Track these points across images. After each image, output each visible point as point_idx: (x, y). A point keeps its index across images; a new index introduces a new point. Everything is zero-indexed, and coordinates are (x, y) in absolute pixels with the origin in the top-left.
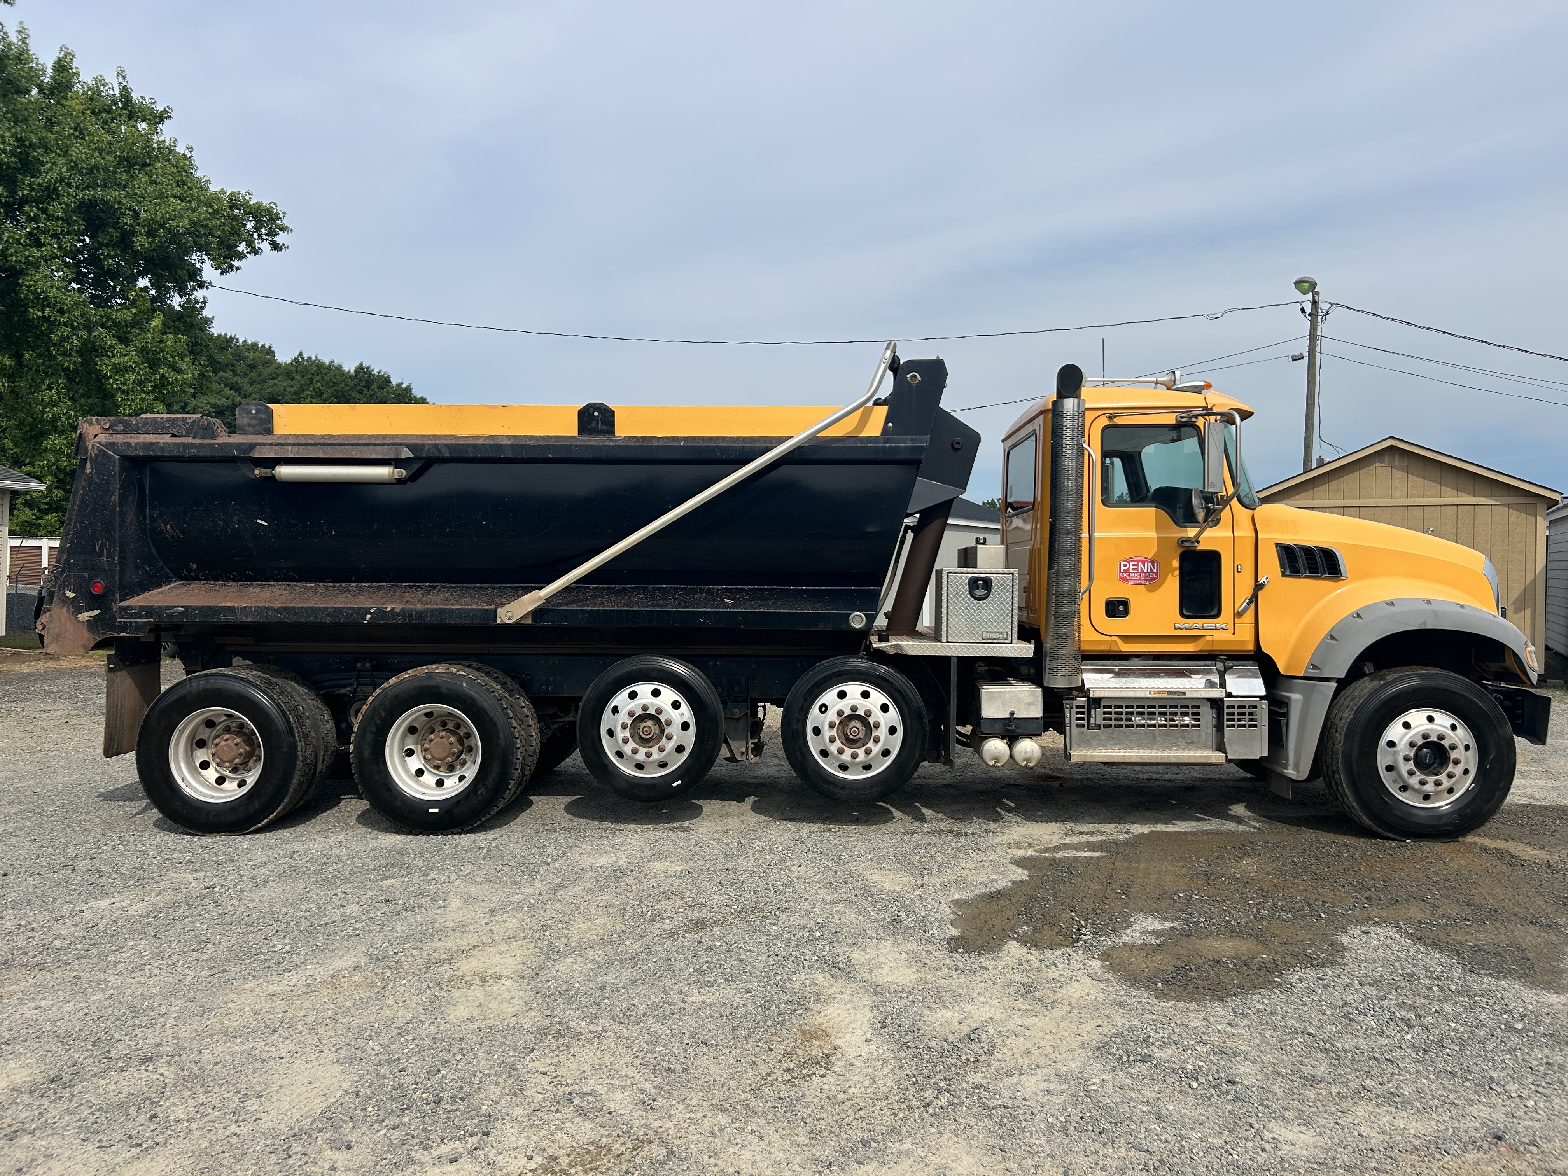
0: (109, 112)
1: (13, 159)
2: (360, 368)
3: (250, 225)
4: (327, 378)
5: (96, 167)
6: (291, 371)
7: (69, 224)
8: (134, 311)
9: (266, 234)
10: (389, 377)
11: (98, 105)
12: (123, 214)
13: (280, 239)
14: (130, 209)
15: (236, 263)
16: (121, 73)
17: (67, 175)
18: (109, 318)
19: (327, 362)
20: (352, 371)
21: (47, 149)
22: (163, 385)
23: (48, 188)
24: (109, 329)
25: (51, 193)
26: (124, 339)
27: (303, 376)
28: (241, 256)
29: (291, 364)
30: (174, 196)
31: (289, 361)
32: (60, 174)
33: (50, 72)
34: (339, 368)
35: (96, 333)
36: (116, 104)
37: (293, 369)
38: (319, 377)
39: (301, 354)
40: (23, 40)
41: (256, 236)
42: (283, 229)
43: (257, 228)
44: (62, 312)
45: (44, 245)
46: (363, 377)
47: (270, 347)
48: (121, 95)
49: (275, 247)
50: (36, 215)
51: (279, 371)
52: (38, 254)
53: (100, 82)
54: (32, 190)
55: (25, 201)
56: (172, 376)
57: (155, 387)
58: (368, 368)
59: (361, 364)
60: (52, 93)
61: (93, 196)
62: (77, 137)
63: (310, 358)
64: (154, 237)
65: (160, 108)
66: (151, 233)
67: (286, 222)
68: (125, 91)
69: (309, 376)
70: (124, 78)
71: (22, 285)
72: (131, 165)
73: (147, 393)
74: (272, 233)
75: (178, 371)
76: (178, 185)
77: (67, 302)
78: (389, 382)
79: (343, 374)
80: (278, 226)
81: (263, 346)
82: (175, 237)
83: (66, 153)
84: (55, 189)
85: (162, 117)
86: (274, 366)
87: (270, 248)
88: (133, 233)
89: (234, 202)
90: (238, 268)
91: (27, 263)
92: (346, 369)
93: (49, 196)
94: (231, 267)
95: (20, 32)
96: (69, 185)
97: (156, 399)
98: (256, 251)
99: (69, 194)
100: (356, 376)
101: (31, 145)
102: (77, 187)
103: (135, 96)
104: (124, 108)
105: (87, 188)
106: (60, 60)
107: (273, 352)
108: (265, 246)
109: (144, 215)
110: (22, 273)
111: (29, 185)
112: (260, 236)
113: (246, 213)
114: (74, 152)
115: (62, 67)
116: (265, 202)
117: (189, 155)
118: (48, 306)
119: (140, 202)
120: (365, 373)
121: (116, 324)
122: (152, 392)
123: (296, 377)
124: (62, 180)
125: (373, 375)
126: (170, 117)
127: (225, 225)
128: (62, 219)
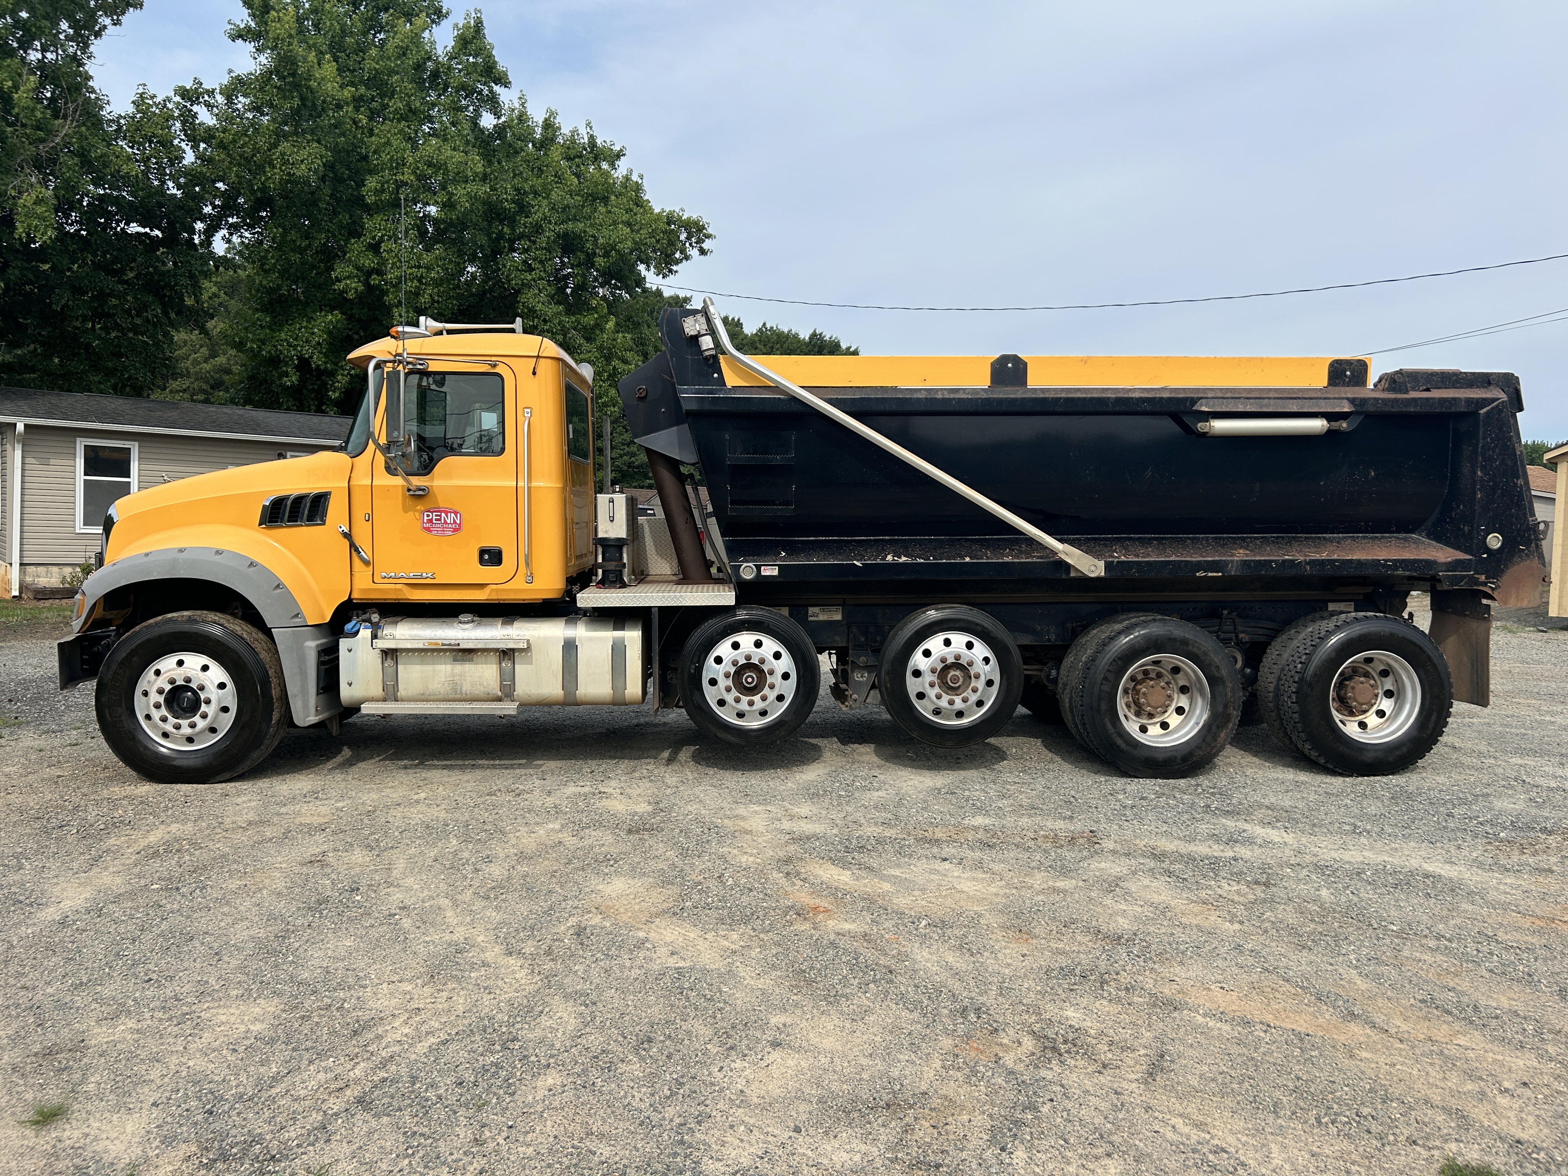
0: (580, 157)
1: (513, 205)
2: (814, 335)
3: (683, 237)
4: (785, 346)
5: (568, 206)
6: (755, 342)
7: (550, 252)
8: (596, 316)
9: (696, 243)
10: (839, 342)
11: (572, 153)
12: (587, 240)
13: (706, 245)
14: (592, 236)
15: (674, 268)
16: (589, 125)
17: (549, 215)
18: (579, 323)
19: (786, 331)
20: (807, 338)
21: (536, 193)
22: (615, 375)
23: (536, 224)
24: (579, 331)
25: (538, 229)
26: (588, 339)
27: (765, 345)
28: (678, 262)
29: (756, 334)
30: (623, 222)
31: (755, 332)
32: (544, 214)
33: (539, 130)
34: (796, 336)
35: (570, 335)
36: (586, 150)
37: (757, 339)
38: (779, 345)
39: (764, 324)
40: (523, 105)
41: (687, 245)
42: (708, 236)
43: (688, 238)
44: (545, 321)
45: (534, 269)
46: (816, 343)
47: (739, 320)
48: (590, 142)
49: (703, 252)
50: (529, 247)
51: (744, 342)
52: (529, 277)
53: (574, 132)
54: (526, 227)
55: (521, 237)
56: (621, 367)
57: (610, 375)
58: (820, 335)
59: (815, 331)
60: (542, 146)
61: (566, 229)
62: (557, 182)
63: (772, 328)
64: (608, 257)
65: (617, 148)
66: (606, 255)
67: (710, 231)
68: (592, 138)
69: (770, 345)
70: (591, 128)
71: (519, 302)
72: (594, 200)
73: (604, 381)
74: (700, 241)
75: (625, 362)
76: (627, 213)
77: (549, 314)
78: (839, 346)
79: (799, 341)
80: (704, 235)
81: (733, 319)
82: (621, 255)
83: (547, 197)
84: (541, 226)
85: (619, 155)
86: (741, 337)
87: (698, 253)
88: (594, 254)
89: (670, 219)
90: (676, 272)
91: (523, 284)
92: (802, 336)
93: (537, 232)
94: (671, 271)
95: (520, 98)
96: (550, 222)
97: (610, 385)
98: (687, 258)
99: (549, 229)
100: (810, 342)
101: (525, 192)
102: (556, 224)
103: (599, 141)
104: (591, 152)
105: (562, 223)
106: (546, 120)
107: (742, 324)
108: (694, 252)
109: (601, 241)
110: (518, 292)
111: (524, 224)
112: (691, 244)
113: (679, 227)
114: (554, 195)
115: (548, 125)
116: (695, 217)
117: (640, 182)
118: (537, 317)
119: (599, 230)
120: (818, 339)
121: (585, 327)
122: (608, 379)
123: (759, 346)
124: (545, 219)
125: (826, 341)
126: (624, 155)
127: (663, 239)
128: (545, 248)
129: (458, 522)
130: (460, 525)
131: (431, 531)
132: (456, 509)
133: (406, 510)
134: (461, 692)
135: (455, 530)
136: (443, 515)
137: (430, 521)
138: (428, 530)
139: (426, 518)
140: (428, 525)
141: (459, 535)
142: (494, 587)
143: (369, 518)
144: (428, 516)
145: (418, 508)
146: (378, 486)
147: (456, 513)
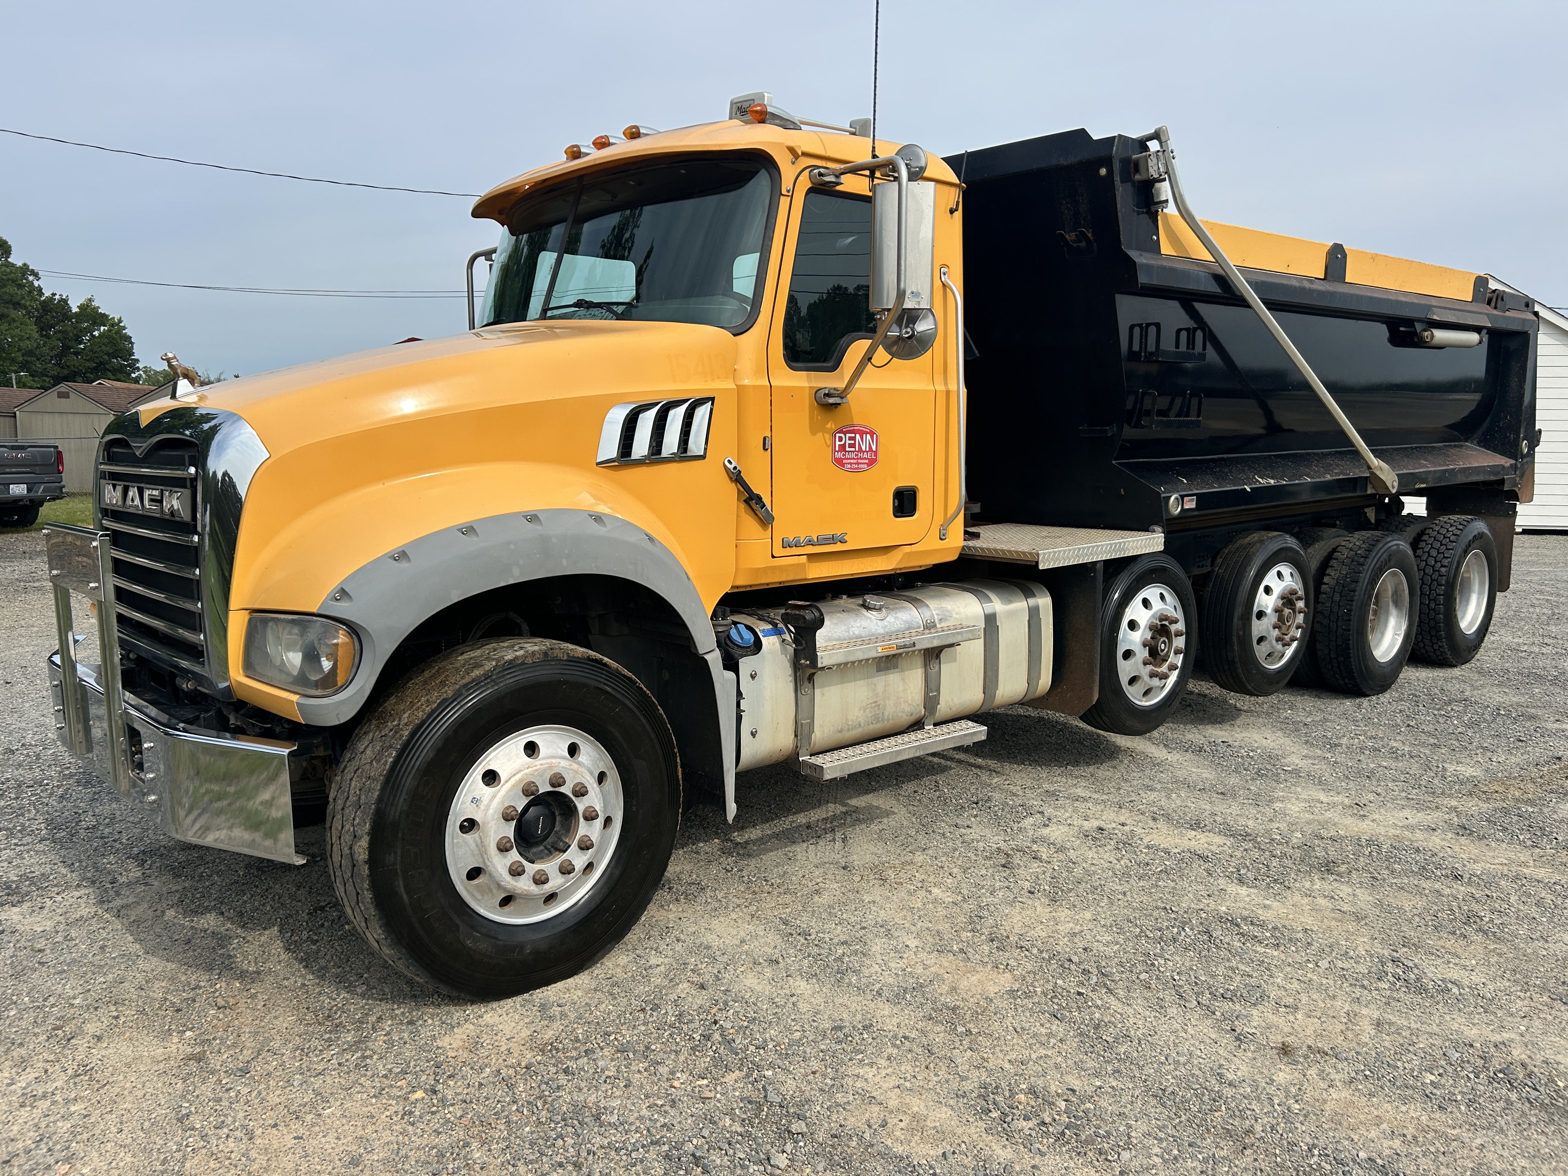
129: (874, 449)
130: (876, 453)
131: (843, 465)
132: (874, 427)
133: (814, 432)
134: (883, 720)
135: (872, 462)
136: (858, 436)
137: (842, 448)
138: (839, 462)
139: (838, 443)
140: (839, 455)
141: (876, 467)
142: (907, 549)
143: (766, 445)
144: (841, 439)
145: (829, 426)
146: (776, 387)
147: (872, 434)
